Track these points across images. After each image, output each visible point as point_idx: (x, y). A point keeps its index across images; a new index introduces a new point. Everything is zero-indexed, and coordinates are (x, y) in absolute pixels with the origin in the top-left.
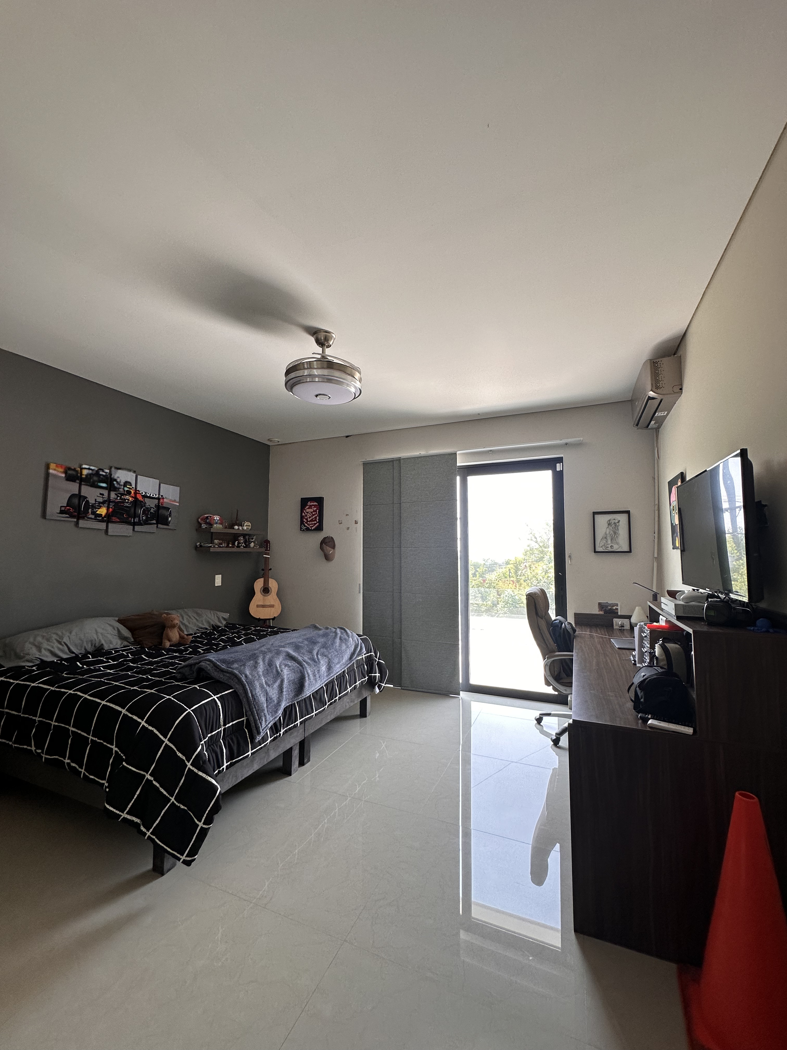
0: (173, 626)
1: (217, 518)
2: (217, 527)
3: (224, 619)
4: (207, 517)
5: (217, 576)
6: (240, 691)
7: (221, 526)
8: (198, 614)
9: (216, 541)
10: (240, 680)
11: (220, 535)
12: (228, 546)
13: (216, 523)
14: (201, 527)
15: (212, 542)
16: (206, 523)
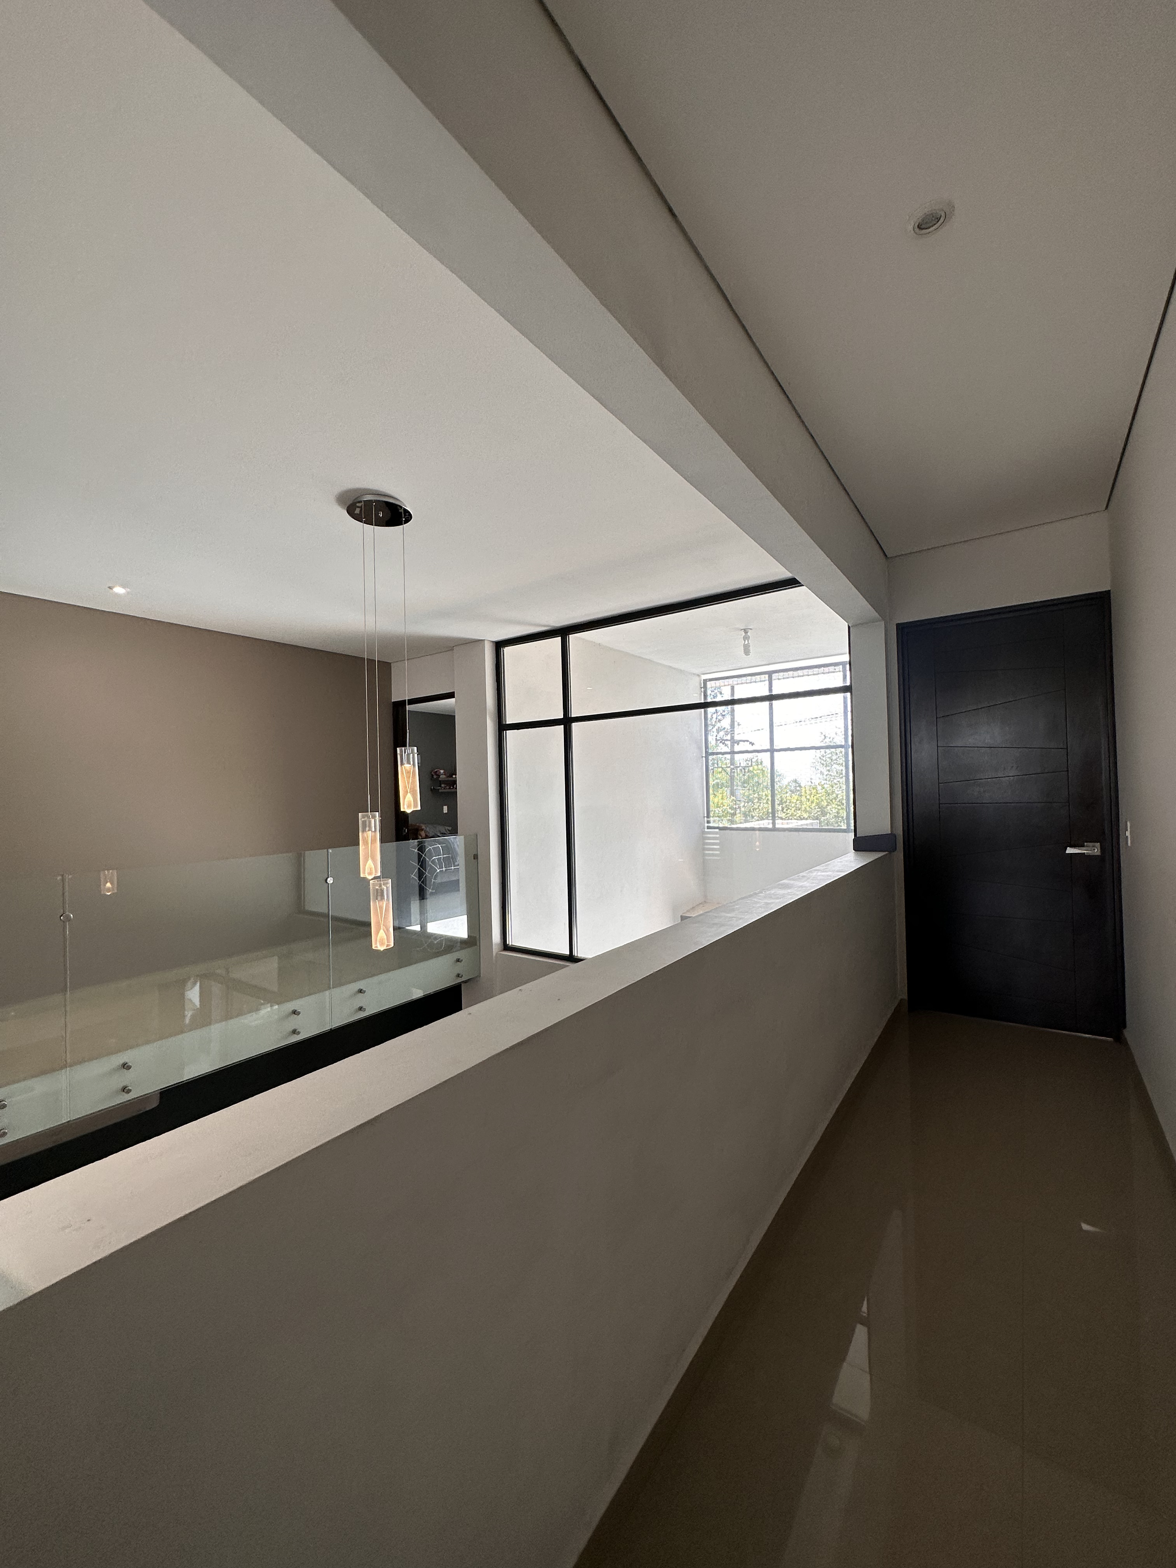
0: (422, 830)
1: (442, 771)
2: (443, 777)
3: (449, 830)
4: (437, 771)
5: (444, 807)
6: (449, 845)
7: (445, 776)
8: (434, 827)
9: (443, 785)
10: (449, 842)
11: (444, 782)
12: (450, 788)
13: (442, 775)
14: (433, 777)
15: (440, 786)
16: (437, 775)
